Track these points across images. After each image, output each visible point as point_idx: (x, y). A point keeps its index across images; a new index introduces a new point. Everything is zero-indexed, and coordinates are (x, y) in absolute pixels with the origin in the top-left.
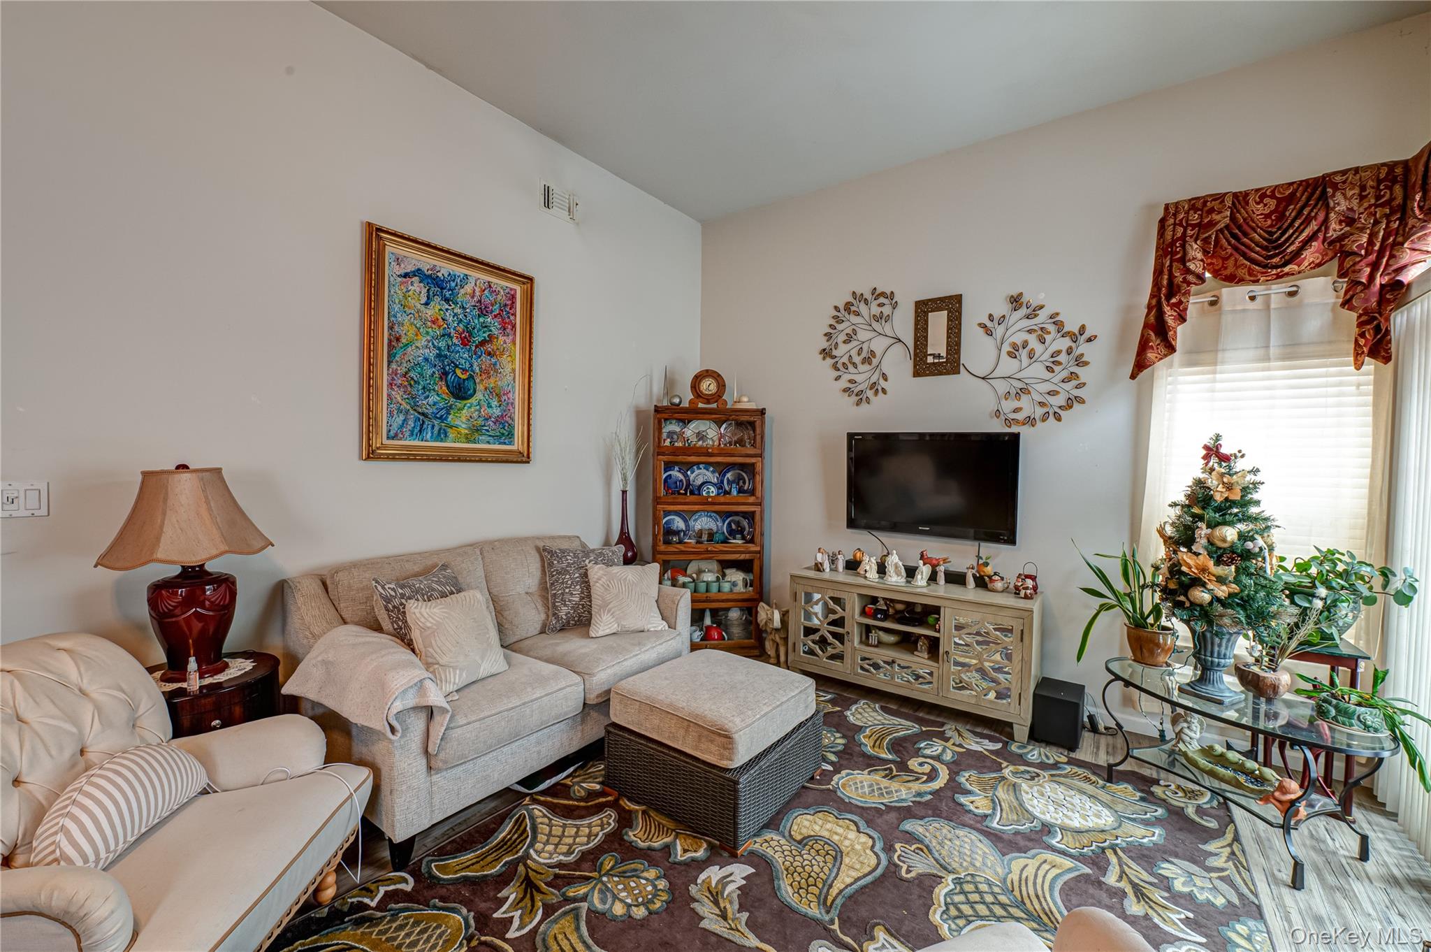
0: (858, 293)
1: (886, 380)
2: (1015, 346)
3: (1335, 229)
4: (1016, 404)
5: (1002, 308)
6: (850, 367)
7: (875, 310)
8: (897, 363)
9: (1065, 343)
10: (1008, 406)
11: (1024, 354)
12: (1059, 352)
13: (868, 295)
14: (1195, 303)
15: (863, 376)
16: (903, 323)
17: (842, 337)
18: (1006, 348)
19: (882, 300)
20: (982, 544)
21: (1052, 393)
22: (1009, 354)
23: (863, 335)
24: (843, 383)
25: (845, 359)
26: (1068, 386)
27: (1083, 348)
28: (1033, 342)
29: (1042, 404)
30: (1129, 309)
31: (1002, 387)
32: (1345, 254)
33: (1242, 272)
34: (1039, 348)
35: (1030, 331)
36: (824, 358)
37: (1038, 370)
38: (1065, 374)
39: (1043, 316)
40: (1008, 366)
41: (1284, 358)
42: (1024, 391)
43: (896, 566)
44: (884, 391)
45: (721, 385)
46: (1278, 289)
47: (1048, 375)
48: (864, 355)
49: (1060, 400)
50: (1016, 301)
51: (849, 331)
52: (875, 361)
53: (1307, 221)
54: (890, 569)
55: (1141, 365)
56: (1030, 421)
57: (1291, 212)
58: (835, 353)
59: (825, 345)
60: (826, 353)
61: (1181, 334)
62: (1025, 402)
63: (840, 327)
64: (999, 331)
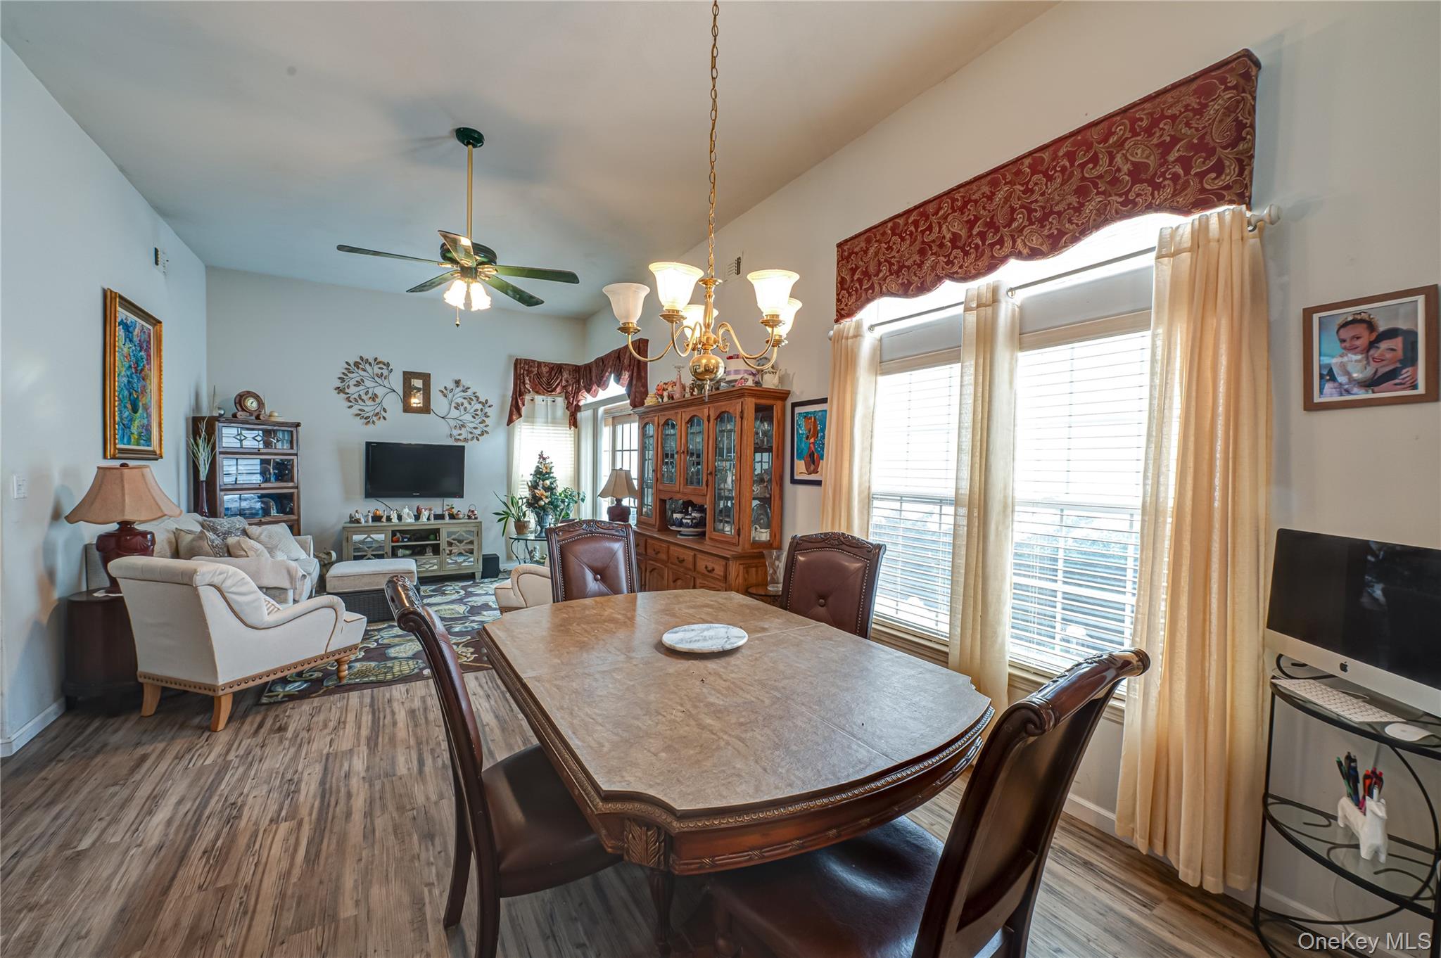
0: (365, 358)
1: (385, 411)
2: (457, 404)
3: (564, 383)
4: (459, 432)
5: (451, 385)
6: (360, 402)
7: (376, 370)
8: (393, 404)
9: (479, 406)
10: (455, 432)
11: (462, 408)
12: (476, 410)
13: (372, 362)
14: (527, 398)
15: (370, 408)
16: (397, 382)
17: (352, 382)
18: (453, 404)
19: (381, 366)
20: (445, 499)
21: (475, 428)
22: (455, 407)
23: (368, 383)
24: (355, 410)
25: (356, 396)
26: (482, 426)
27: (487, 410)
28: (466, 404)
29: (471, 433)
30: (504, 396)
31: (452, 423)
32: (567, 392)
33: (540, 391)
34: (468, 406)
35: (465, 398)
36: (338, 393)
37: (468, 417)
38: (480, 420)
39: (469, 393)
40: (455, 413)
41: (552, 423)
42: (463, 426)
43: (408, 514)
44: (384, 418)
45: (261, 404)
46: (550, 399)
47: (473, 420)
48: (370, 395)
49: (478, 432)
50: (457, 383)
51: (359, 379)
52: (378, 400)
53: (557, 378)
54: (405, 516)
55: (510, 421)
56: (466, 440)
57: (553, 374)
58: (347, 391)
59: (339, 384)
60: (340, 390)
61: (524, 410)
62: (463, 431)
63: (350, 375)
64: (450, 396)
